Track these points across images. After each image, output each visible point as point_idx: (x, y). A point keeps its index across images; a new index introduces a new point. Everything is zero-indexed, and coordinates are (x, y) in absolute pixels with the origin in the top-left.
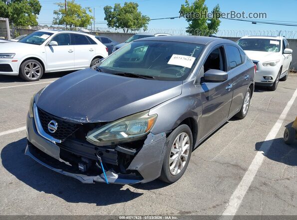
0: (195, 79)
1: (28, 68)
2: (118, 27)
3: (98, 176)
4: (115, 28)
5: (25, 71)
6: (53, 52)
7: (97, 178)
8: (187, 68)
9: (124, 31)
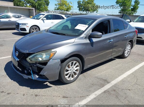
0: (85, 36)
1: (33, 30)
2: (83, 11)
3: (30, 76)
4: (82, 11)
5: (32, 31)
6: (44, 22)
7: (30, 77)
8: (82, 31)
9: (86, 13)
